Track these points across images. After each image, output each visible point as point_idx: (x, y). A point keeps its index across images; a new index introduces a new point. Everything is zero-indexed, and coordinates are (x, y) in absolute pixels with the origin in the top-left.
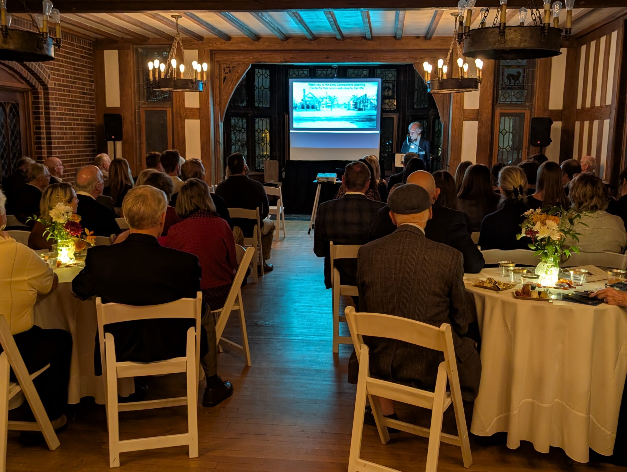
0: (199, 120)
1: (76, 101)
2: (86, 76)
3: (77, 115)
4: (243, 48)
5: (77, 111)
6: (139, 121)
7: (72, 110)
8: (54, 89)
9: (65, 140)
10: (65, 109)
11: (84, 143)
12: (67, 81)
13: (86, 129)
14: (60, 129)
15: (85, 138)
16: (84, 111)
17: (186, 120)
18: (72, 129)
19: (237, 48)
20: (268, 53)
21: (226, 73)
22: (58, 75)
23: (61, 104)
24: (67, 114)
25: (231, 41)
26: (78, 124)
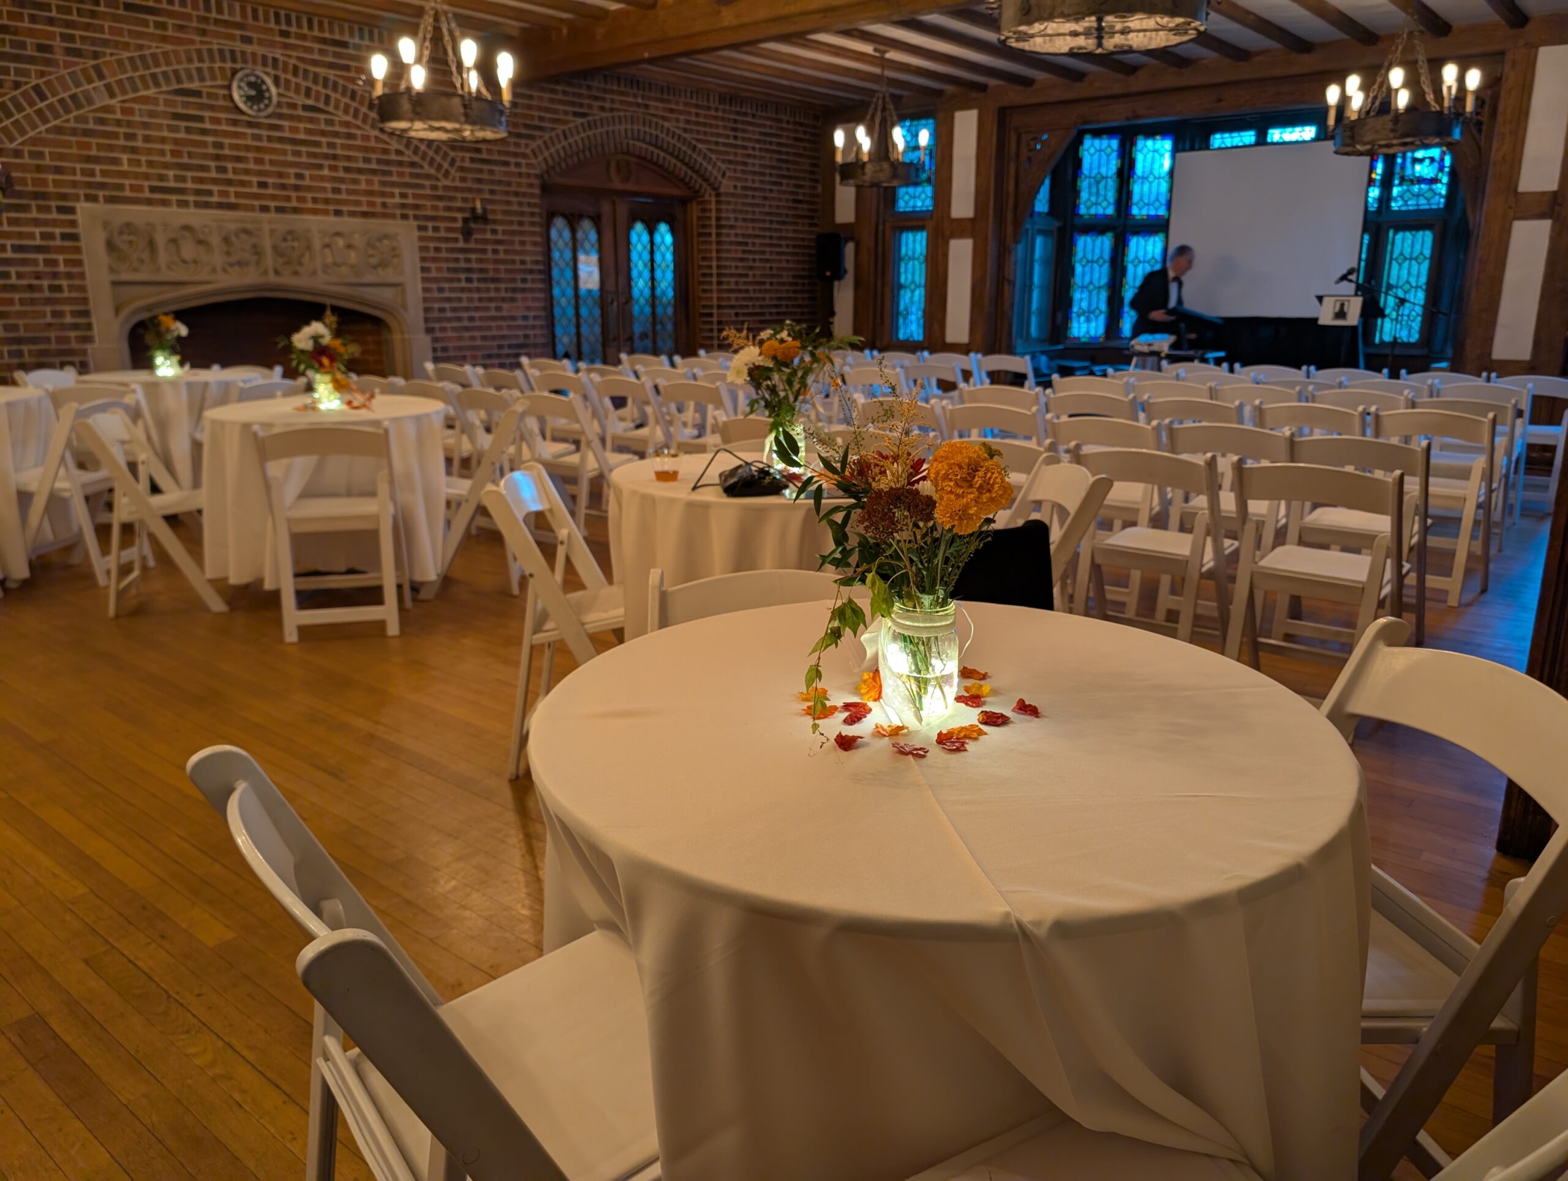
0: (972, 241)
1: (778, 215)
3: (777, 238)
5: (777, 230)
9: (750, 279)
10: (754, 227)
14: (742, 260)
16: (791, 231)
17: (951, 241)
18: (763, 261)
21: (1030, 151)
24: (758, 237)
25: (1034, 87)
26: (779, 253)
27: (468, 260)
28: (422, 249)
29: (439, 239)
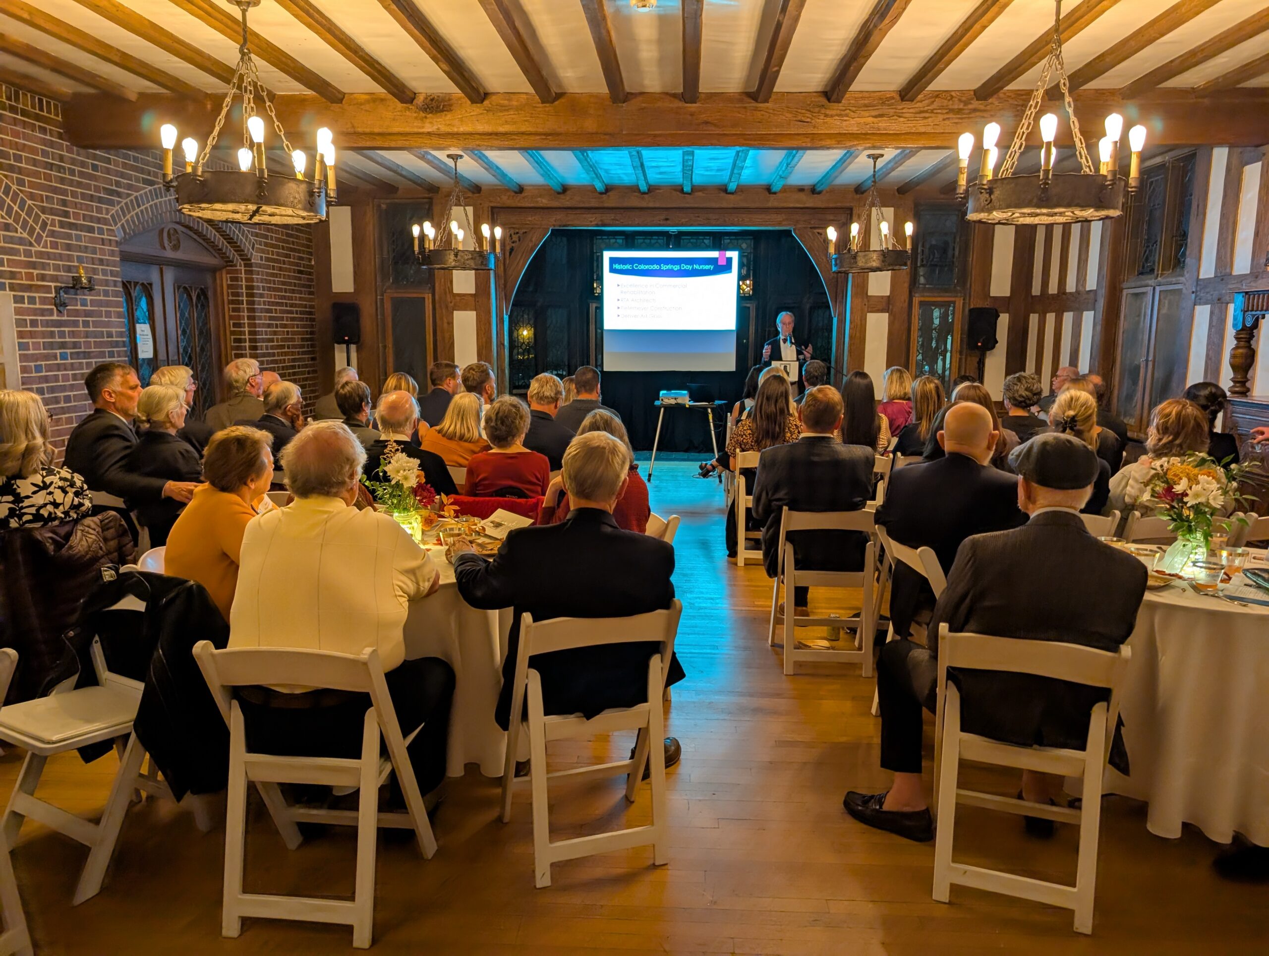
0: (475, 313)
1: (290, 284)
2: (303, 245)
3: (292, 305)
4: (541, 205)
5: (290, 298)
6: (383, 314)
7: (284, 297)
8: (260, 266)
9: (275, 343)
10: (275, 295)
11: (302, 346)
12: (278, 254)
13: (304, 326)
14: (269, 326)
15: (303, 339)
16: (301, 299)
17: (455, 312)
18: (285, 326)
19: (532, 205)
20: (578, 211)
21: (513, 242)
22: (266, 244)
23: (269, 289)
24: (278, 304)
25: (523, 195)
26: (293, 319)
27: (62, 334)
28: (20, 323)
29: (35, 312)
